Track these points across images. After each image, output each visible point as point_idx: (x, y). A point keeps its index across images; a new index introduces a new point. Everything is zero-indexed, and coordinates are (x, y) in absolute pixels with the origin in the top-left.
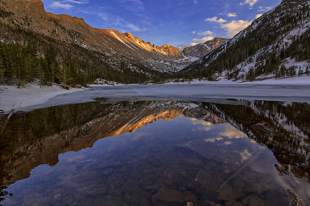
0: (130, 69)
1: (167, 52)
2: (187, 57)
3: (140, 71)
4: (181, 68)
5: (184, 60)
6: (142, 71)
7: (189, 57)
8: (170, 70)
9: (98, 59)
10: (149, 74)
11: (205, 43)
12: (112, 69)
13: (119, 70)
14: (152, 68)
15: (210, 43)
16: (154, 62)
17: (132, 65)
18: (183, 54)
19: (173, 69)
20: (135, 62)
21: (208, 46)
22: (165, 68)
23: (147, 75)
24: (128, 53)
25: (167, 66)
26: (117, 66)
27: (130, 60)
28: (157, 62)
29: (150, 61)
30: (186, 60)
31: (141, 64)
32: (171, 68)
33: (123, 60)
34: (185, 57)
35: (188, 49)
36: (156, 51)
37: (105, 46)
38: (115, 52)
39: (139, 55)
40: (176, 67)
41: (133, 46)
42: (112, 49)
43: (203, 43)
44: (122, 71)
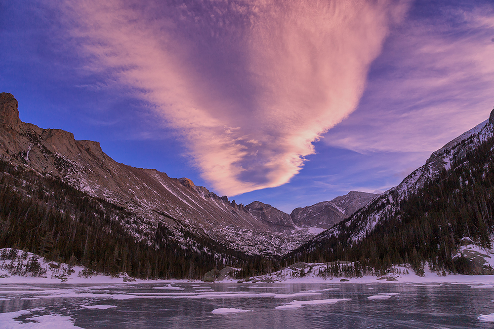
0: (179, 242)
1: (259, 217)
2: (300, 226)
3: (200, 248)
4: (290, 247)
5: (293, 231)
6: (205, 249)
7: (304, 227)
8: (269, 251)
9: (101, 214)
10: (223, 257)
11: (332, 202)
13: (150, 243)
14: (228, 244)
15: (343, 201)
16: (233, 233)
17: (185, 236)
18: (291, 220)
19: (275, 249)
20: (193, 230)
21: (338, 206)
22: (258, 247)
23: (218, 259)
24: (181, 213)
25: (262, 244)
26: (146, 234)
27: (182, 224)
28: (240, 233)
29: (227, 231)
30: (298, 232)
31: (206, 234)
32: (270, 247)
33: (164, 222)
34: (296, 227)
35: (301, 211)
36: (237, 214)
37: (132, 194)
38: (152, 207)
39: (204, 218)
40: (280, 246)
41: (193, 201)
42: (145, 201)
43: (328, 201)
44: (158, 247)
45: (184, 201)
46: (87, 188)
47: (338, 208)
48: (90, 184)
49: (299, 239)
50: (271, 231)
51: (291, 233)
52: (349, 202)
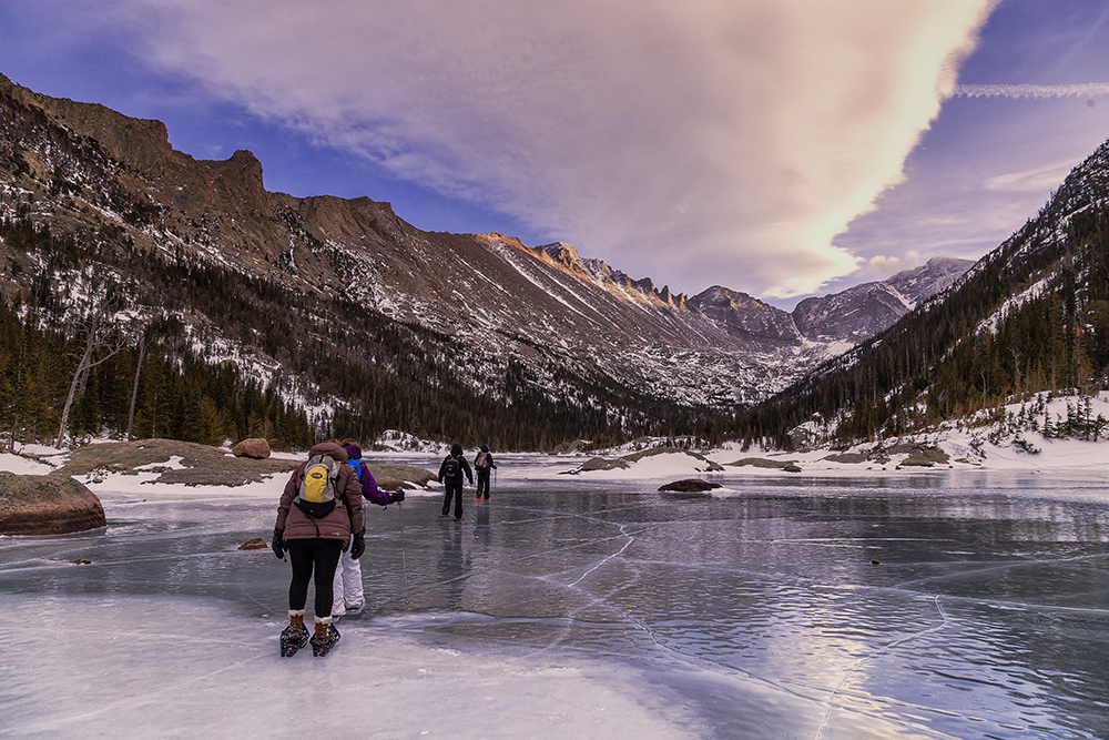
0: (546, 391)
1: (722, 320)
2: (813, 337)
3: (583, 398)
4: (778, 385)
5: (796, 350)
6: (592, 401)
7: (823, 340)
8: (728, 397)
9: (420, 353)
10: (622, 413)
11: (889, 282)
12: (469, 390)
13: (496, 396)
14: (645, 386)
15: (914, 282)
16: (658, 360)
17: (555, 378)
18: (793, 326)
19: (743, 392)
20: (573, 364)
21: (901, 293)
22: (706, 388)
23: (612, 417)
24: (551, 328)
25: (716, 381)
26: (490, 381)
27: (552, 354)
28: (673, 360)
29: (644, 357)
30: (805, 353)
31: (599, 368)
32: (733, 388)
33: (519, 355)
34: (804, 340)
35: (817, 306)
36: (673, 316)
37: (459, 300)
38: (496, 323)
39: (599, 333)
40: (755, 385)
41: (577, 296)
42: (483, 312)
43: (880, 280)
44: (509, 401)
45: (559, 299)
46: (386, 303)
47: (901, 297)
48: (390, 293)
49: (799, 369)
50: (748, 350)
51: (792, 353)
52: (928, 282)
